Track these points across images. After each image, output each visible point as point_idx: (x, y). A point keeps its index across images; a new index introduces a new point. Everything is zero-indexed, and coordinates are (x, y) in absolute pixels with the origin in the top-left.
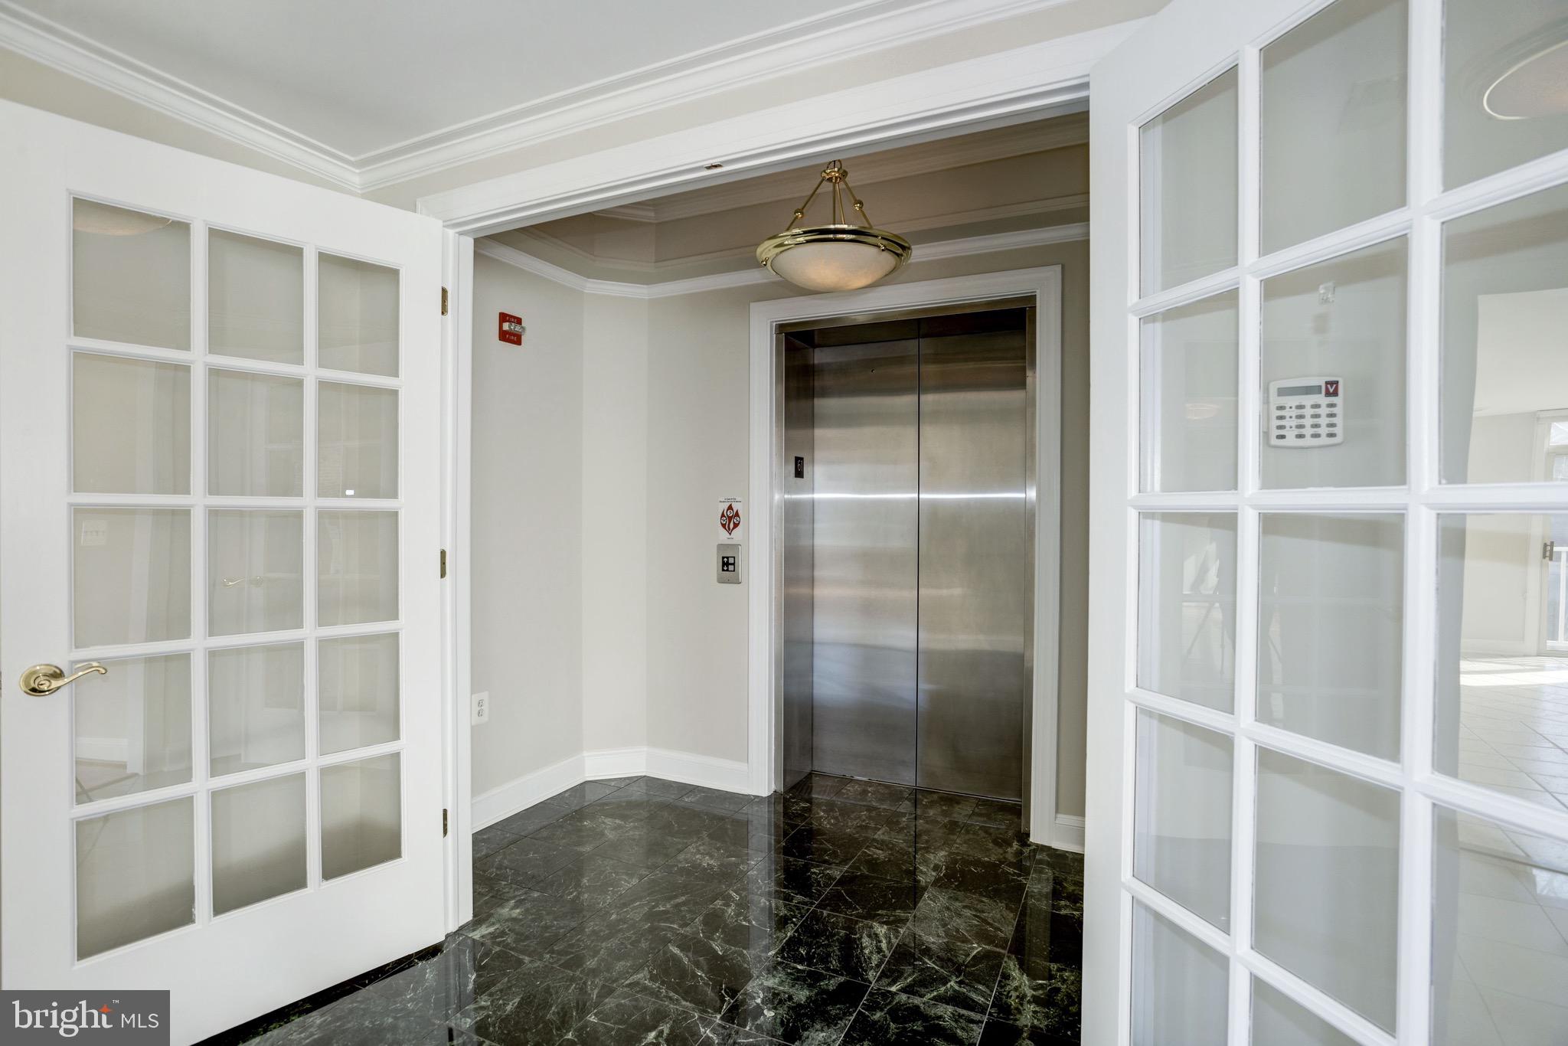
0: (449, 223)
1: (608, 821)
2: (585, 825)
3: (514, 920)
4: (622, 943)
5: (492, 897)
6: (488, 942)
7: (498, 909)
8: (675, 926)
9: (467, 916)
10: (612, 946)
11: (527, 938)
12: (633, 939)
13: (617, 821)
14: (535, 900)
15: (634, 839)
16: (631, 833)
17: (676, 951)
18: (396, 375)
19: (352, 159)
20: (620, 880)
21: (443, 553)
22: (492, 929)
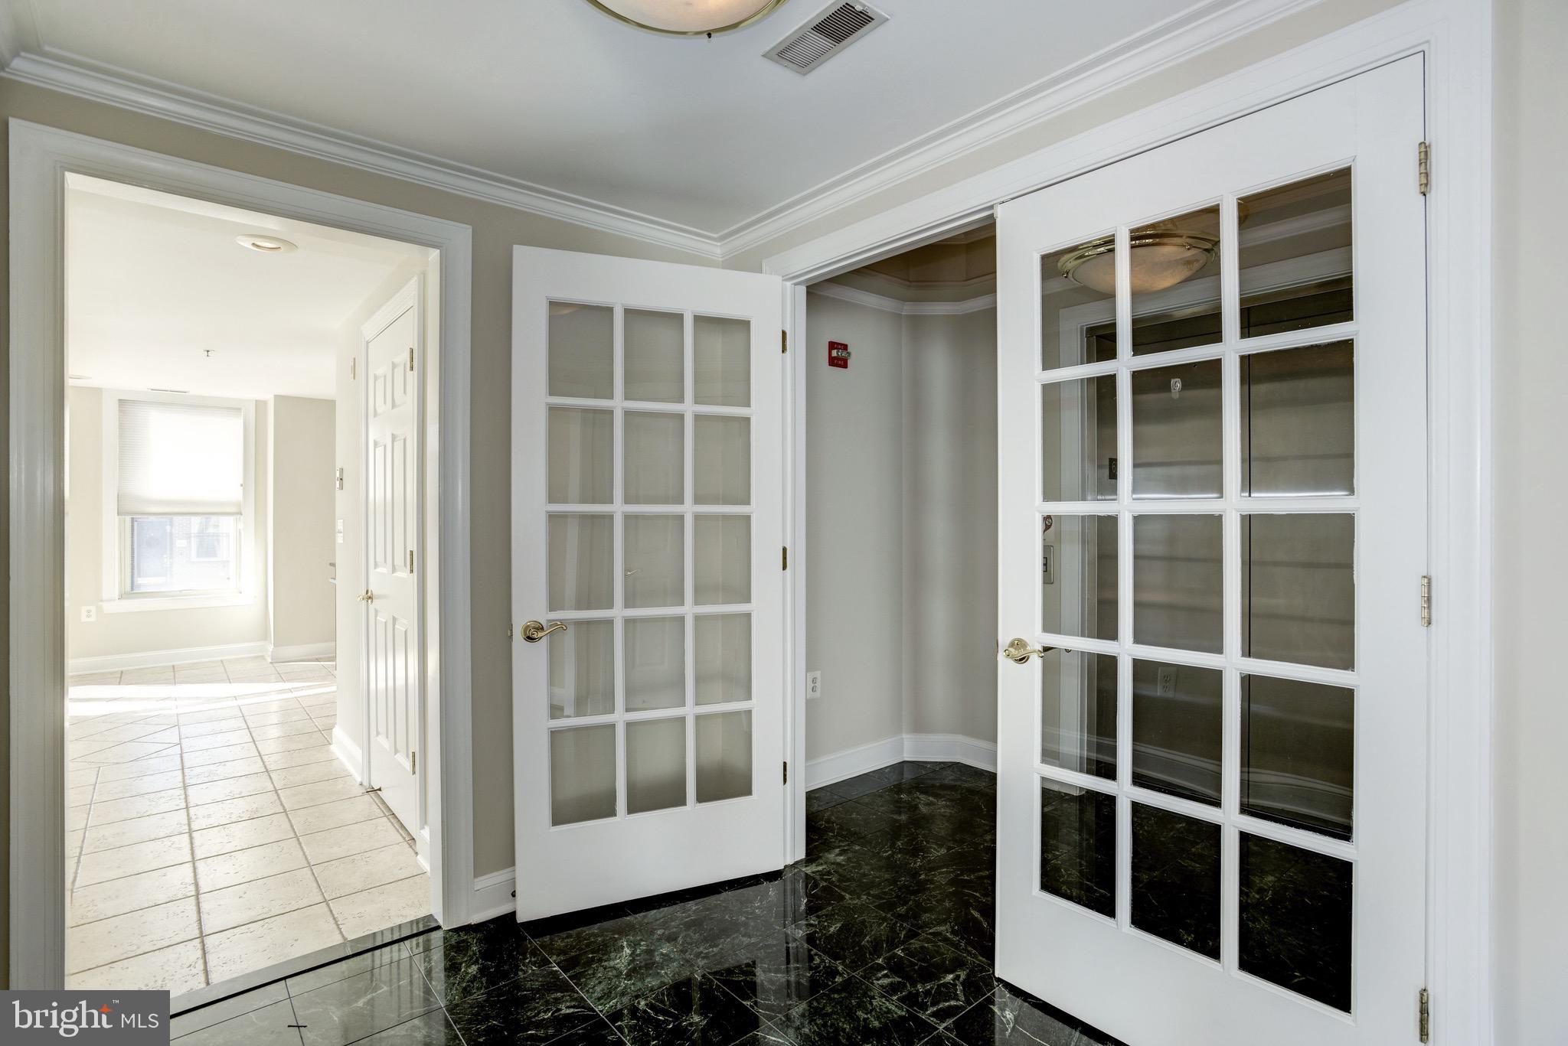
0: (787, 277)
1: (923, 797)
2: (901, 798)
3: (838, 864)
4: (928, 899)
5: (821, 843)
6: (818, 877)
7: (826, 854)
8: (978, 895)
9: (801, 854)
10: (919, 899)
11: (848, 880)
12: (939, 897)
13: (931, 798)
14: (856, 852)
15: (945, 816)
16: (943, 810)
17: (977, 914)
18: (748, 405)
19: (715, 236)
20: (931, 847)
21: (785, 550)
22: (820, 868)
